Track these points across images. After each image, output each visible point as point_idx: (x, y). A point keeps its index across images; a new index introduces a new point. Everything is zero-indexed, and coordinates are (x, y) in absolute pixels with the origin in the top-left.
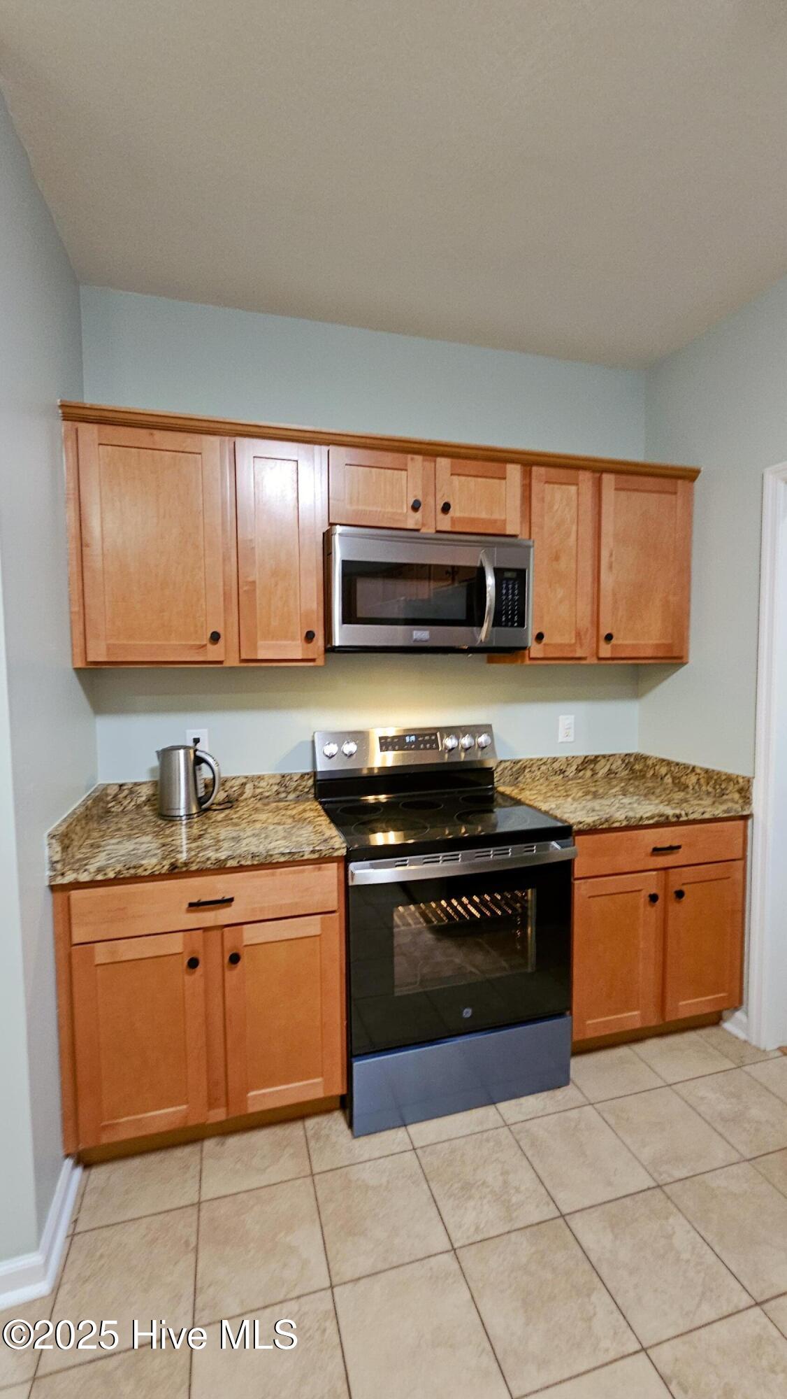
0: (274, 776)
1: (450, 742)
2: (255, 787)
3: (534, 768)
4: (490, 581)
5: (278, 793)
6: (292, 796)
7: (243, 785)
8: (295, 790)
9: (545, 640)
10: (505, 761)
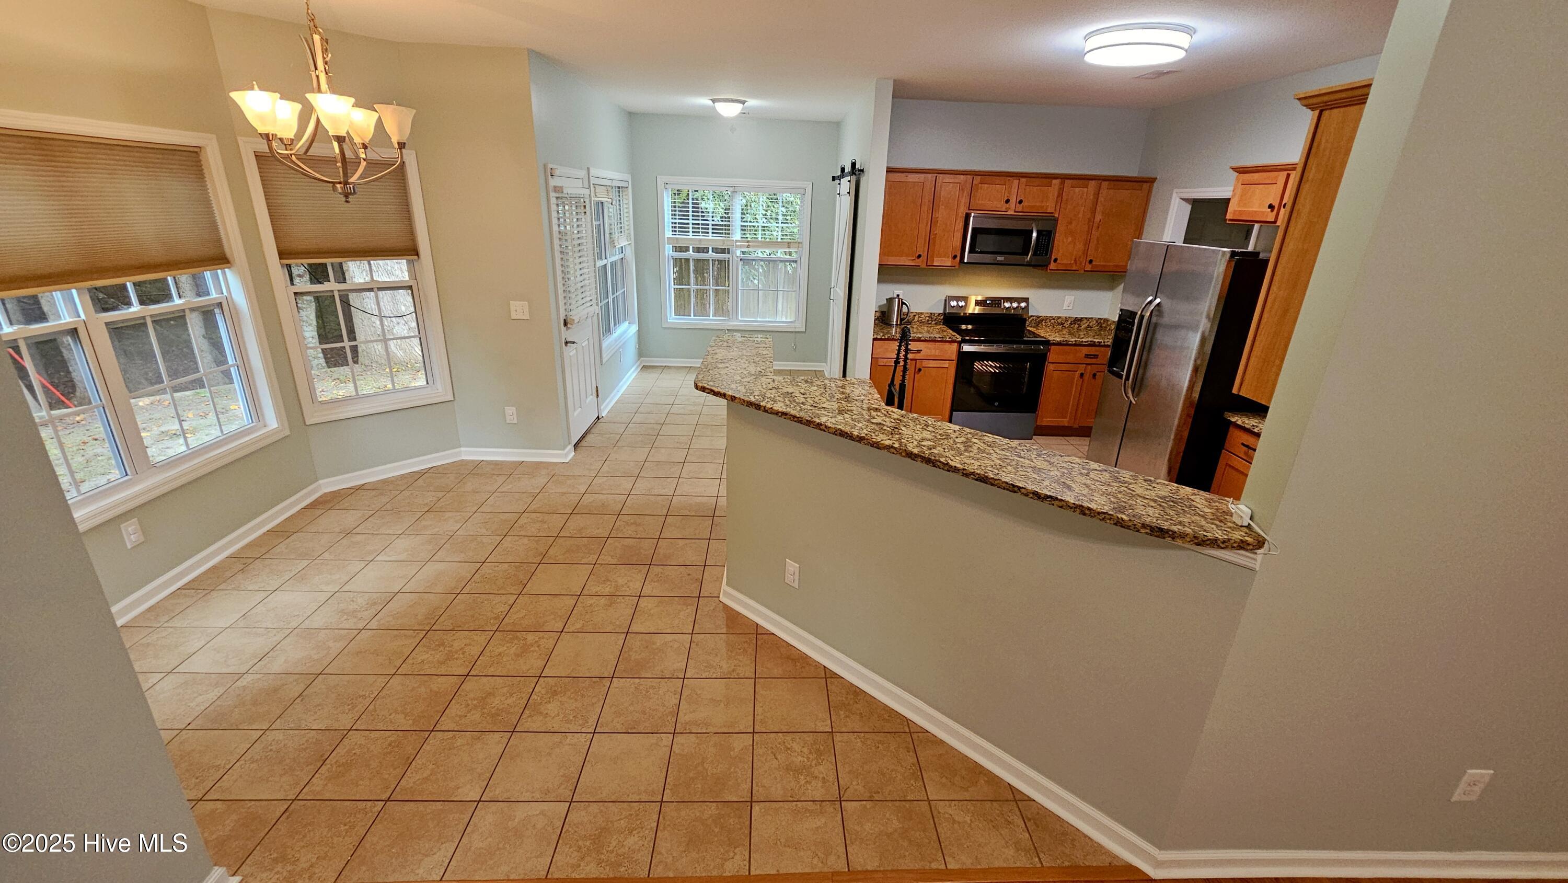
0: (928, 313)
1: (1007, 305)
2: (919, 317)
3: (1048, 321)
4: (1035, 235)
5: (928, 321)
6: (933, 322)
7: (915, 316)
8: (935, 320)
9: (1058, 261)
10: (1033, 316)
